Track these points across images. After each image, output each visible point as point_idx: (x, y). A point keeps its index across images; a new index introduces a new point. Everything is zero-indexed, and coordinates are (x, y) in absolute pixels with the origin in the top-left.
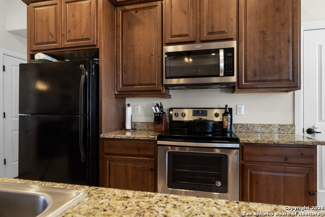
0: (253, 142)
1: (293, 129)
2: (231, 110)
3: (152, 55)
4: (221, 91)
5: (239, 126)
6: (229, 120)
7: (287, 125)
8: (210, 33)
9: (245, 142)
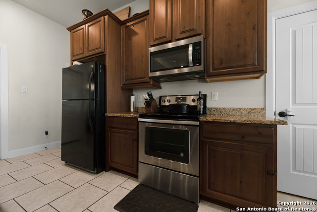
0: (211, 120)
1: (263, 112)
2: (205, 96)
3: (143, 56)
4: (199, 82)
5: (213, 110)
6: (202, 104)
7: (258, 109)
8: (182, 33)
9: (204, 120)
